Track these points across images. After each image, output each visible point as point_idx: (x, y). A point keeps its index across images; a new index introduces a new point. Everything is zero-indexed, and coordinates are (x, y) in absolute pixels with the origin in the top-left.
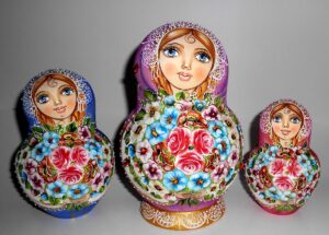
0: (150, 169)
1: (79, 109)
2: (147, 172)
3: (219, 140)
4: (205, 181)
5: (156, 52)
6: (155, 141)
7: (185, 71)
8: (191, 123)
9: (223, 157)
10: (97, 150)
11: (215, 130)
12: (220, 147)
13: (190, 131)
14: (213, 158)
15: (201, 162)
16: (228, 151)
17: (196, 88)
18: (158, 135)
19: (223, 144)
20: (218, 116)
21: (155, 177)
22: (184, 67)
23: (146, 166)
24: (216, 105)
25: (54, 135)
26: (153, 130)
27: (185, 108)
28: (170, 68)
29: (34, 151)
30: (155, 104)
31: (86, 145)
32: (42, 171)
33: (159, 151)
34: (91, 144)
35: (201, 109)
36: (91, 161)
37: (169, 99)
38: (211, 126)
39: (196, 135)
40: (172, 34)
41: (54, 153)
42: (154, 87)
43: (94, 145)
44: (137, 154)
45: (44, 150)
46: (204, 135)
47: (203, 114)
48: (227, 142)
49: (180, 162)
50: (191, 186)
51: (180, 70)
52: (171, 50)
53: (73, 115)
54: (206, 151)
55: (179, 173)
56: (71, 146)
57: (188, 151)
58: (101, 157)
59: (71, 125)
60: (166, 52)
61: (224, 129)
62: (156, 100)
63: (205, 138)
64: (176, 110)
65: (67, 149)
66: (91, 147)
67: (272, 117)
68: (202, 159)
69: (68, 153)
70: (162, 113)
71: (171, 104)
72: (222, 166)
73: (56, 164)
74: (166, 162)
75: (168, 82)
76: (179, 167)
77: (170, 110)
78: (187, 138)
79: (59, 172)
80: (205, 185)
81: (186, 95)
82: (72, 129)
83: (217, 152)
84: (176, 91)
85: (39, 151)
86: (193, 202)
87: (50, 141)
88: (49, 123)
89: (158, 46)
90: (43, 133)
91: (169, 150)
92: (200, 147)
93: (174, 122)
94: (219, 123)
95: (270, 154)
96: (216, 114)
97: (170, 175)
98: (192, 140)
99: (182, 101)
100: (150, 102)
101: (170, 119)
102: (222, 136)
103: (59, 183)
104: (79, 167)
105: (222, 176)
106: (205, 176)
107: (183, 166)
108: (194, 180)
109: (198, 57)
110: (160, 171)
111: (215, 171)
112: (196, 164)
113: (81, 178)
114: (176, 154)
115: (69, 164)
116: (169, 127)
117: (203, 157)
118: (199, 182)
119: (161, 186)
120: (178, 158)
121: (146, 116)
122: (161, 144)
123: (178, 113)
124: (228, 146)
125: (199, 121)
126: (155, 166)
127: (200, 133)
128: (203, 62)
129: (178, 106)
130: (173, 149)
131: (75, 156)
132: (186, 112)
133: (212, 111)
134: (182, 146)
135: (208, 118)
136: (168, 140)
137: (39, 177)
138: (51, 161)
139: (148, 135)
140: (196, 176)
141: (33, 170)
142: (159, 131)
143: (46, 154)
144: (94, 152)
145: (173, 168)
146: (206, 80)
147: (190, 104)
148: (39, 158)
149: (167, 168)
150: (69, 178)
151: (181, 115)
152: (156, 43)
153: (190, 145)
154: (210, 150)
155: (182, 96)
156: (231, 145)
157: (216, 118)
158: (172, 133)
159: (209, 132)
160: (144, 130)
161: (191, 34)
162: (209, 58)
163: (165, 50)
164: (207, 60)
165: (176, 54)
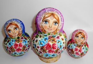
0: (40, 52)
1: (20, 33)
3: (60, 45)
4: (55, 55)
6: (41, 46)
8: (52, 41)
9: (60, 49)
10: (26, 42)
11: (58, 43)
12: (60, 47)
13: (51, 44)
14: (57, 50)
16: (62, 47)
17: (53, 32)
18: (42, 44)
20: (60, 38)
21: (41, 54)
22: (50, 27)
24: (59, 35)
25: (14, 40)
26: (41, 42)
29: (8, 43)
31: (23, 41)
32: (11, 49)
34: (24, 41)
35: (55, 37)
36: (24, 46)
38: (57, 41)
39: (53, 45)
41: (14, 45)
42: (41, 31)
43: (25, 41)
44: (36, 47)
45: (11, 44)
46: (55, 44)
47: (55, 38)
48: (62, 45)
49: (48, 51)
50: (51, 56)
53: (18, 34)
54: (55, 49)
55: (48, 54)
56: (18, 42)
57: (50, 49)
58: (27, 44)
59: (18, 37)
61: (61, 42)
62: (41, 34)
63: (55, 45)
64: (47, 37)
65: (17, 43)
66: (24, 42)
67: (76, 36)
69: (18, 44)
70: (43, 37)
72: (60, 51)
73: (15, 48)
76: (48, 52)
77: (45, 37)
79: (15, 50)
81: (50, 34)
82: (18, 38)
83: (58, 48)
84: (47, 33)
85: (10, 44)
87: (13, 41)
88: (12, 37)
90: (11, 39)
91: (45, 48)
94: (59, 40)
95: (74, 45)
99: (49, 35)
102: (60, 44)
103: (16, 52)
104: (21, 48)
107: (49, 52)
109: (54, 24)
110: (43, 53)
111: (58, 53)
112: (53, 52)
113: (22, 50)
114: (47, 50)
115: (18, 48)
116: (45, 42)
117: (55, 50)
120: (47, 51)
121: (39, 37)
122: (43, 47)
125: (54, 40)
126: (41, 51)
127: (54, 44)
129: (48, 36)
131: (19, 45)
133: (58, 37)
134: (49, 48)
135: (57, 39)
137: (10, 50)
138: (13, 47)
140: (53, 54)
141: (9, 49)
143: (12, 45)
144: (25, 43)
145: (46, 53)
147: (51, 36)
148: (10, 46)
149: (45, 52)
150: (18, 51)
151: (49, 39)
152: (41, 18)
153: (51, 47)
154: (57, 48)
155: (49, 34)
156: (63, 45)
157: (59, 38)
158: (46, 44)
159: (56, 43)
160: (38, 42)
161: (52, 16)
162: (57, 23)
163: (44, 21)
164: (57, 24)
165: (47, 23)
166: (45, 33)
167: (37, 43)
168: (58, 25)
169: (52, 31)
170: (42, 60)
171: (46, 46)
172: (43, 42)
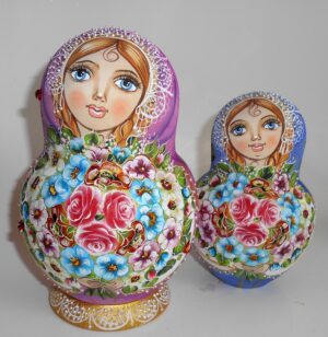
0: (44, 240)
2: (41, 245)
3: (146, 209)
4: (119, 267)
5: (61, 72)
6: (52, 202)
7: (98, 103)
8: (105, 180)
9: (149, 235)
11: (140, 193)
12: (145, 219)
13: (100, 193)
14: (132, 235)
15: (113, 240)
16: (160, 227)
17: (114, 129)
18: (57, 194)
19: (152, 215)
20: (152, 173)
21: (51, 253)
22: (96, 97)
23: (40, 236)
24: (149, 156)
26: (52, 185)
27: (98, 157)
30: (59, 148)
33: (55, 217)
35: (121, 161)
37: (76, 143)
38: (136, 187)
39: (111, 199)
40: (88, 47)
42: (57, 124)
44: (31, 217)
46: (121, 200)
47: (124, 168)
48: (159, 213)
49: (83, 236)
50: (99, 272)
51: (91, 101)
52: (81, 71)
54: (121, 224)
55: (81, 252)
57: (95, 222)
60: (74, 74)
61: (156, 193)
62: (60, 142)
63: (123, 205)
64: (86, 159)
68: (115, 236)
70: (67, 162)
71: (79, 151)
72: (147, 248)
74: (64, 233)
75: (74, 118)
76: (80, 243)
77: (76, 159)
78: (95, 202)
80: (120, 273)
81: (100, 139)
83: (139, 227)
84: (84, 132)
86: (106, 293)
89: (65, 64)
91: (69, 218)
92: (113, 218)
93: (81, 177)
94: (148, 183)
96: (147, 169)
97: (69, 253)
98: (101, 206)
99: (93, 147)
100: (53, 144)
101: (78, 169)
102: (151, 202)
105: (149, 263)
106: (120, 260)
107: (87, 243)
108: (102, 264)
109: (119, 83)
110: (56, 245)
111: (136, 255)
112: (106, 242)
114: (77, 224)
116: (72, 183)
117: (116, 232)
118: (110, 267)
119: (59, 266)
120: (79, 231)
121: (48, 164)
122: (59, 207)
123: (88, 164)
124: (161, 219)
125: (117, 179)
126: (49, 237)
127: (115, 196)
128: (127, 91)
129: (88, 154)
130: (74, 217)
132: (99, 163)
133: (141, 164)
134: (86, 214)
135: (133, 175)
136: (69, 204)
139: (44, 192)
140: (106, 259)
142: (59, 189)
145: (72, 244)
146: (131, 118)
147: (105, 152)
149: (65, 243)
151: (92, 168)
152: (63, 59)
153: (99, 213)
154: (129, 223)
155: (94, 140)
156: (166, 218)
157: (147, 176)
158: (75, 192)
159: (129, 195)
160: (41, 185)
161: (114, 47)
162: (137, 85)
163: (72, 70)
164: (134, 88)
165: (87, 76)
166: (73, 136)
167: (38, 190)
168: (140, 92)
169: (110, 121)
170: (61, 316)
171: (74, 204)
172: (64, 185)
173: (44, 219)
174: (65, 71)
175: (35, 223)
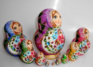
2: (54, 47)
6: (55, 40)
7: (59, 22)
13: (61, 35)
18: (55, 38)
28: (56, 21)
30: (52, 31)
33: (56, 42)
37: (55, 29)
51: (58, 22)
52: (55, 17)
74: (58, 43)
75: (56, 25)
77: (55, 31)
84: (57, 27)
93: (57, 34)
98: (62, 37)
100: (50, 30)
101: (56, 33)
116: (57, 35)
120: (60, 42)
121: (49, 34)
122: (56, 40)
123: (57, 32)
129: (57, 30)
130: (59, 40)
149: (58, 45)
155: (58, 28)
158: (58, 36)
160: (51, 38)
171: (59, 38)
173: (54, 43)
174: (52, 17)
175: (52, 45)
